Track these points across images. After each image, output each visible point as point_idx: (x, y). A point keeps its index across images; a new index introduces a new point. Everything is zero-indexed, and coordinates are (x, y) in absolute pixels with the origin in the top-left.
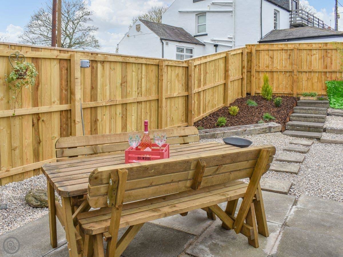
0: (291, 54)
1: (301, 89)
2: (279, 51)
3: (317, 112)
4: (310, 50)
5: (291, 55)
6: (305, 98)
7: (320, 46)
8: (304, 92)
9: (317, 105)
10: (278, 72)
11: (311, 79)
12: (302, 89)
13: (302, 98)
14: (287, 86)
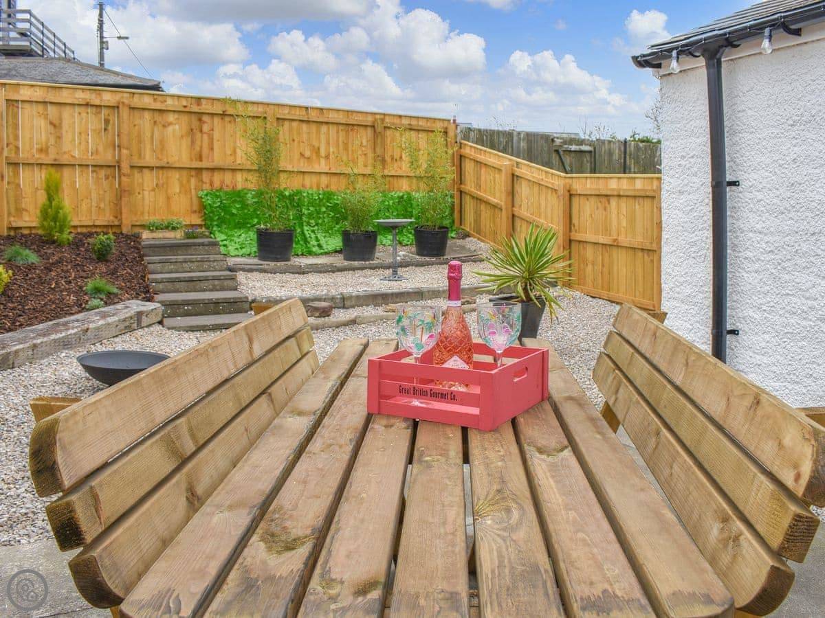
0: (111, 118)
1: (139, 213)
2: (77, 109)
3: (206, 266)
4: (160, 111)
5: (111, 122)
6: (155, 235)
7: (185, 104)
8: (147, 219)
9: (191, 250)
10: (74, 165)
11: (165, 186)
12: (142, 213)
13: (146, 235)
14: (102, 205)
